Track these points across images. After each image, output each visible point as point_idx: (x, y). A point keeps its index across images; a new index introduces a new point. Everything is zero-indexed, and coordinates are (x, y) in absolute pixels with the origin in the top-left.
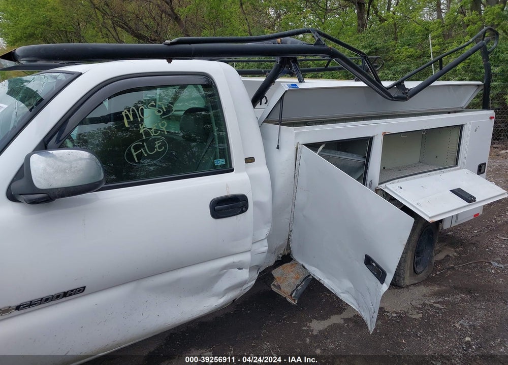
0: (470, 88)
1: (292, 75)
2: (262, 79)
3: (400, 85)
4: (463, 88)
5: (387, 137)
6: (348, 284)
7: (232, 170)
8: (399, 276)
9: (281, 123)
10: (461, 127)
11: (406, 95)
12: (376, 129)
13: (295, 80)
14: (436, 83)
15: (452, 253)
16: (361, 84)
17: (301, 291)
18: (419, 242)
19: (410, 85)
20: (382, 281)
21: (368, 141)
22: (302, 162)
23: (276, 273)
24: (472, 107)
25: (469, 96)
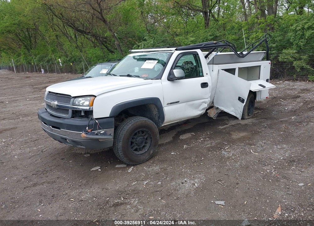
0: (262, 53)
1: (215, 51)
2: (207, 53)
3: (242, 53)
4: (259, 54)
5: (239, 68)
6: (233, 109)
7: (204, 76)
8: (244, 115)
9: (213, 64)
10: (260, 66)
11: (243, 56)
12: (236, 66)
13: (216, 53)
14: (252, 52)
15: (260, 111)
16: (233, 53)
17: (216, 116)
18: (249, 106)
19: (244, 53)
20: (243, 103)
21: (234, 69)
22: (220, 74)
23: (208, 111)
24: (263, 60)
25: (262, 56)
